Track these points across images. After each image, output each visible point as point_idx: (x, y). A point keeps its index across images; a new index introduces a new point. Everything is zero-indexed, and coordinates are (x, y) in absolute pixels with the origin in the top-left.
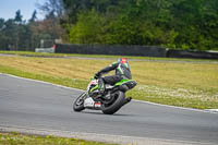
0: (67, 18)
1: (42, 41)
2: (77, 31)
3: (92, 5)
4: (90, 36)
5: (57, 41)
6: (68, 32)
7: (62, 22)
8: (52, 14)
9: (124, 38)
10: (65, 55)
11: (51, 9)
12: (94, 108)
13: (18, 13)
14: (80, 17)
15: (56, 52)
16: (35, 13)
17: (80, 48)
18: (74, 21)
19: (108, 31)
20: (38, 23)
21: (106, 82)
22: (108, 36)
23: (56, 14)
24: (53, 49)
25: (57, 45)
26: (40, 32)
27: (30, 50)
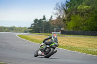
0: (66, 19)
1: (55, 29)
2: (71, 24)
3: (78, 13)
4: (77, 27)
5: (62, 29)
6: (67, 25)
7: (64, 20)
8: (59, 17)
9: (92, 28)
10: (66, 35)
11: (59, 14)
12: (41, 55)
13: (44, 16)
14: (72, 18)
15: (61, 34)
16: (52, 16)
17: (72, 32)
18: (70, 20)
19: (85, 24)
20: (53, 21)
21: (46, 44)
22: (85, 27)
23: (61, 17)
24: (60, 32)
25: (62, 31)
26: (54, 25)
27: (49, 33)
